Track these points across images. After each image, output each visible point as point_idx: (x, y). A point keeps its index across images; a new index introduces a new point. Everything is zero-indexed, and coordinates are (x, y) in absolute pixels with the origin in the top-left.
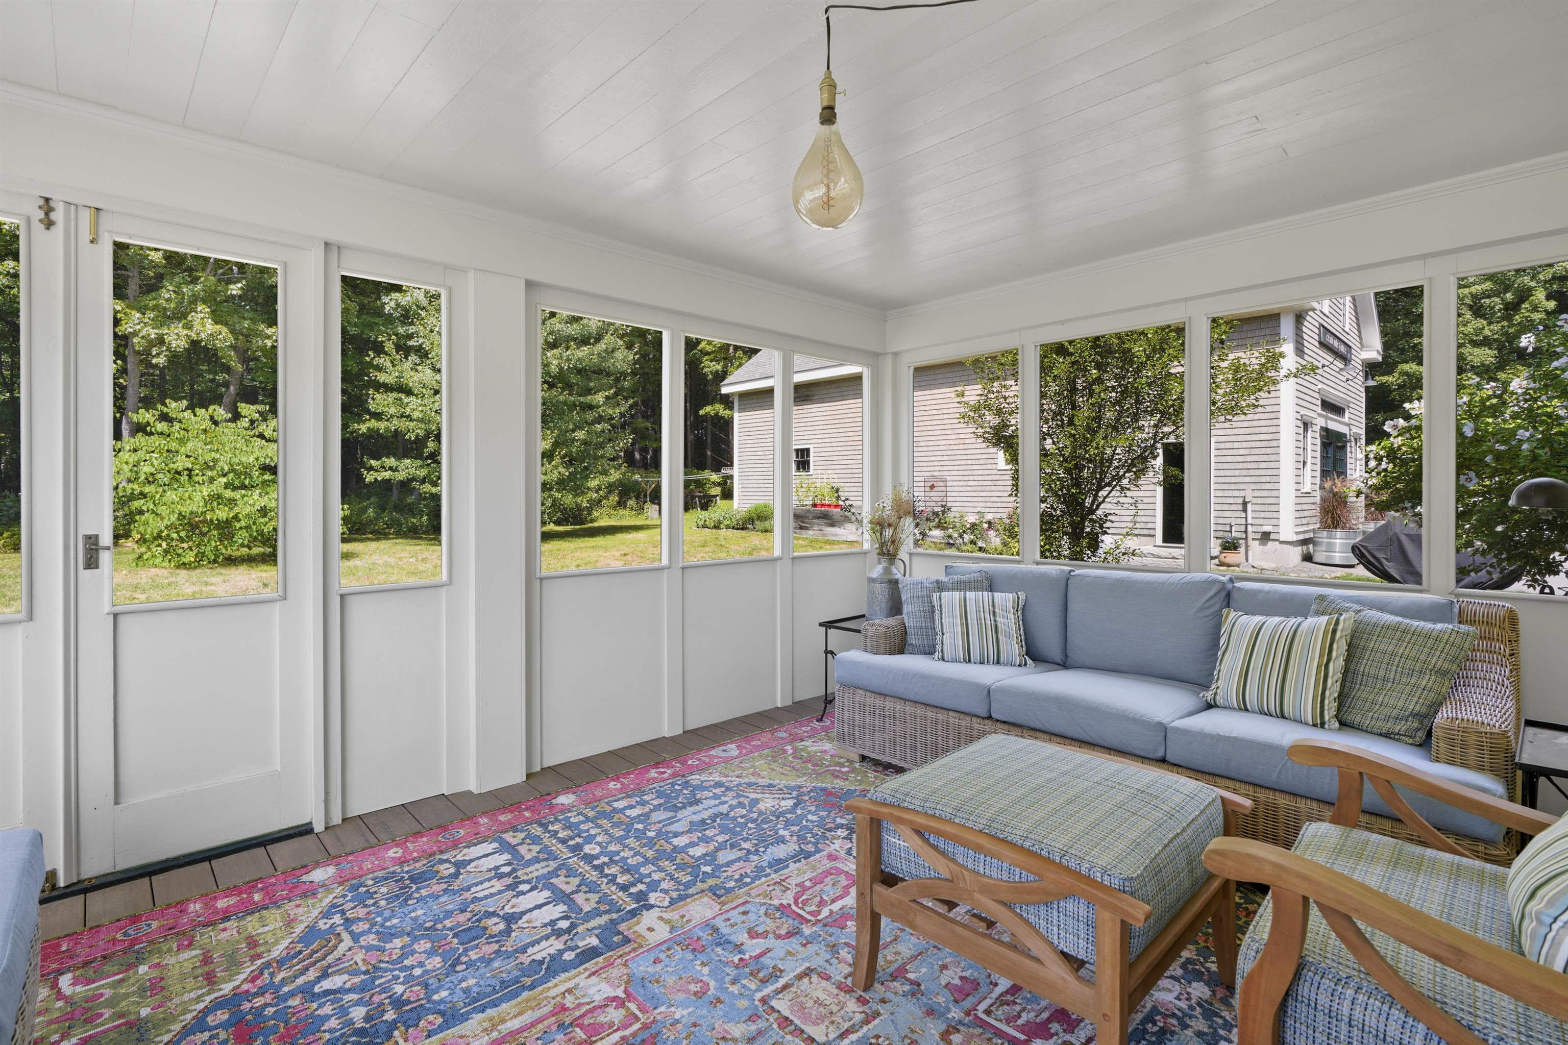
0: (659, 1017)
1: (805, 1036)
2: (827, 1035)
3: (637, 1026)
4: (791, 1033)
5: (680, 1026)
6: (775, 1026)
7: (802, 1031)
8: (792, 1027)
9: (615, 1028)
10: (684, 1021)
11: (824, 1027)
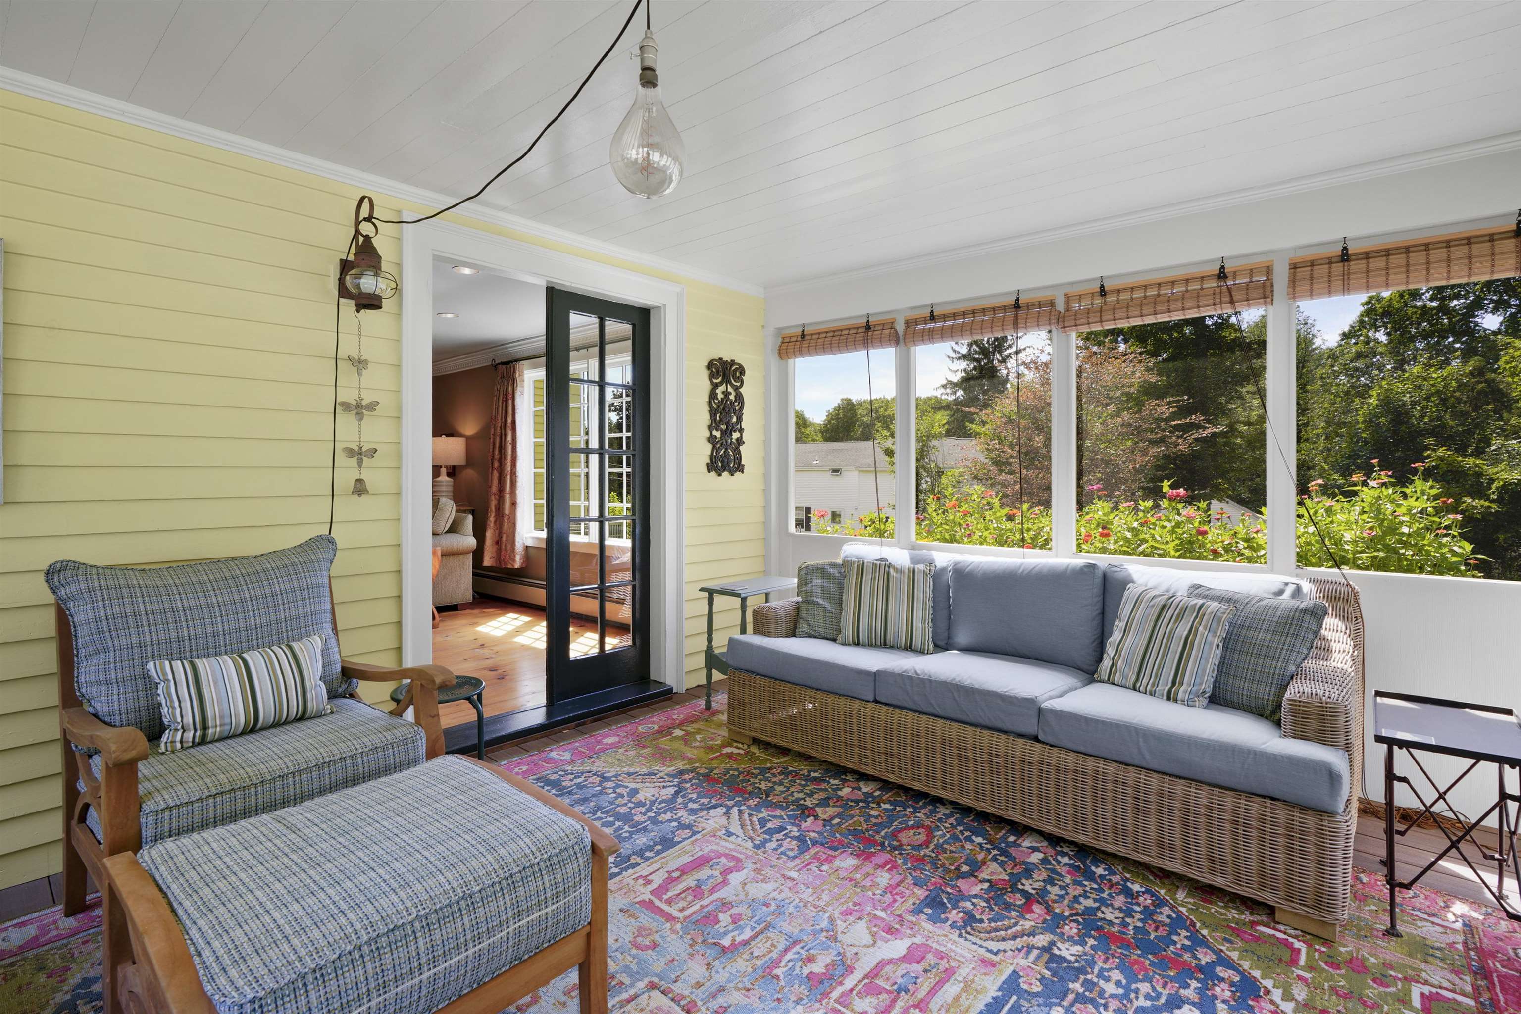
0: (818, 1005)
1: (670, 995)
2: (650, 997)
3: (835, 994)
4: (684, 997)
5: (793, 998)
6: (700, 1003)
7: (673, 1000)
8: (682, 1003)
9: (854, 992)
10: (791, 1004)
11: (651, 1004)
